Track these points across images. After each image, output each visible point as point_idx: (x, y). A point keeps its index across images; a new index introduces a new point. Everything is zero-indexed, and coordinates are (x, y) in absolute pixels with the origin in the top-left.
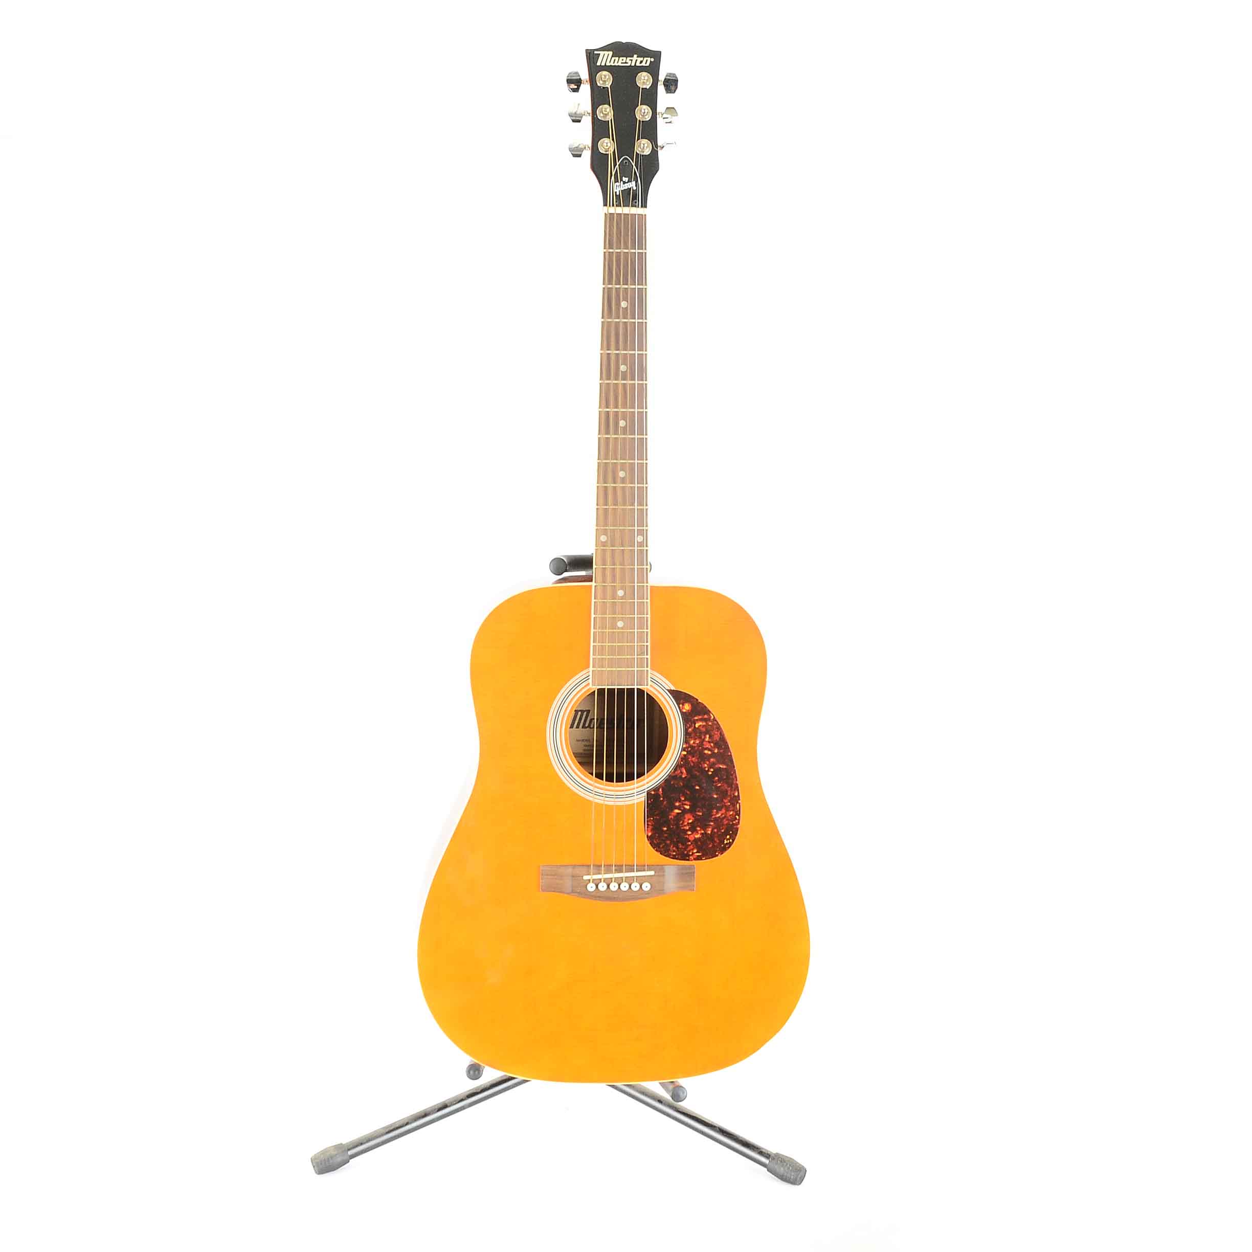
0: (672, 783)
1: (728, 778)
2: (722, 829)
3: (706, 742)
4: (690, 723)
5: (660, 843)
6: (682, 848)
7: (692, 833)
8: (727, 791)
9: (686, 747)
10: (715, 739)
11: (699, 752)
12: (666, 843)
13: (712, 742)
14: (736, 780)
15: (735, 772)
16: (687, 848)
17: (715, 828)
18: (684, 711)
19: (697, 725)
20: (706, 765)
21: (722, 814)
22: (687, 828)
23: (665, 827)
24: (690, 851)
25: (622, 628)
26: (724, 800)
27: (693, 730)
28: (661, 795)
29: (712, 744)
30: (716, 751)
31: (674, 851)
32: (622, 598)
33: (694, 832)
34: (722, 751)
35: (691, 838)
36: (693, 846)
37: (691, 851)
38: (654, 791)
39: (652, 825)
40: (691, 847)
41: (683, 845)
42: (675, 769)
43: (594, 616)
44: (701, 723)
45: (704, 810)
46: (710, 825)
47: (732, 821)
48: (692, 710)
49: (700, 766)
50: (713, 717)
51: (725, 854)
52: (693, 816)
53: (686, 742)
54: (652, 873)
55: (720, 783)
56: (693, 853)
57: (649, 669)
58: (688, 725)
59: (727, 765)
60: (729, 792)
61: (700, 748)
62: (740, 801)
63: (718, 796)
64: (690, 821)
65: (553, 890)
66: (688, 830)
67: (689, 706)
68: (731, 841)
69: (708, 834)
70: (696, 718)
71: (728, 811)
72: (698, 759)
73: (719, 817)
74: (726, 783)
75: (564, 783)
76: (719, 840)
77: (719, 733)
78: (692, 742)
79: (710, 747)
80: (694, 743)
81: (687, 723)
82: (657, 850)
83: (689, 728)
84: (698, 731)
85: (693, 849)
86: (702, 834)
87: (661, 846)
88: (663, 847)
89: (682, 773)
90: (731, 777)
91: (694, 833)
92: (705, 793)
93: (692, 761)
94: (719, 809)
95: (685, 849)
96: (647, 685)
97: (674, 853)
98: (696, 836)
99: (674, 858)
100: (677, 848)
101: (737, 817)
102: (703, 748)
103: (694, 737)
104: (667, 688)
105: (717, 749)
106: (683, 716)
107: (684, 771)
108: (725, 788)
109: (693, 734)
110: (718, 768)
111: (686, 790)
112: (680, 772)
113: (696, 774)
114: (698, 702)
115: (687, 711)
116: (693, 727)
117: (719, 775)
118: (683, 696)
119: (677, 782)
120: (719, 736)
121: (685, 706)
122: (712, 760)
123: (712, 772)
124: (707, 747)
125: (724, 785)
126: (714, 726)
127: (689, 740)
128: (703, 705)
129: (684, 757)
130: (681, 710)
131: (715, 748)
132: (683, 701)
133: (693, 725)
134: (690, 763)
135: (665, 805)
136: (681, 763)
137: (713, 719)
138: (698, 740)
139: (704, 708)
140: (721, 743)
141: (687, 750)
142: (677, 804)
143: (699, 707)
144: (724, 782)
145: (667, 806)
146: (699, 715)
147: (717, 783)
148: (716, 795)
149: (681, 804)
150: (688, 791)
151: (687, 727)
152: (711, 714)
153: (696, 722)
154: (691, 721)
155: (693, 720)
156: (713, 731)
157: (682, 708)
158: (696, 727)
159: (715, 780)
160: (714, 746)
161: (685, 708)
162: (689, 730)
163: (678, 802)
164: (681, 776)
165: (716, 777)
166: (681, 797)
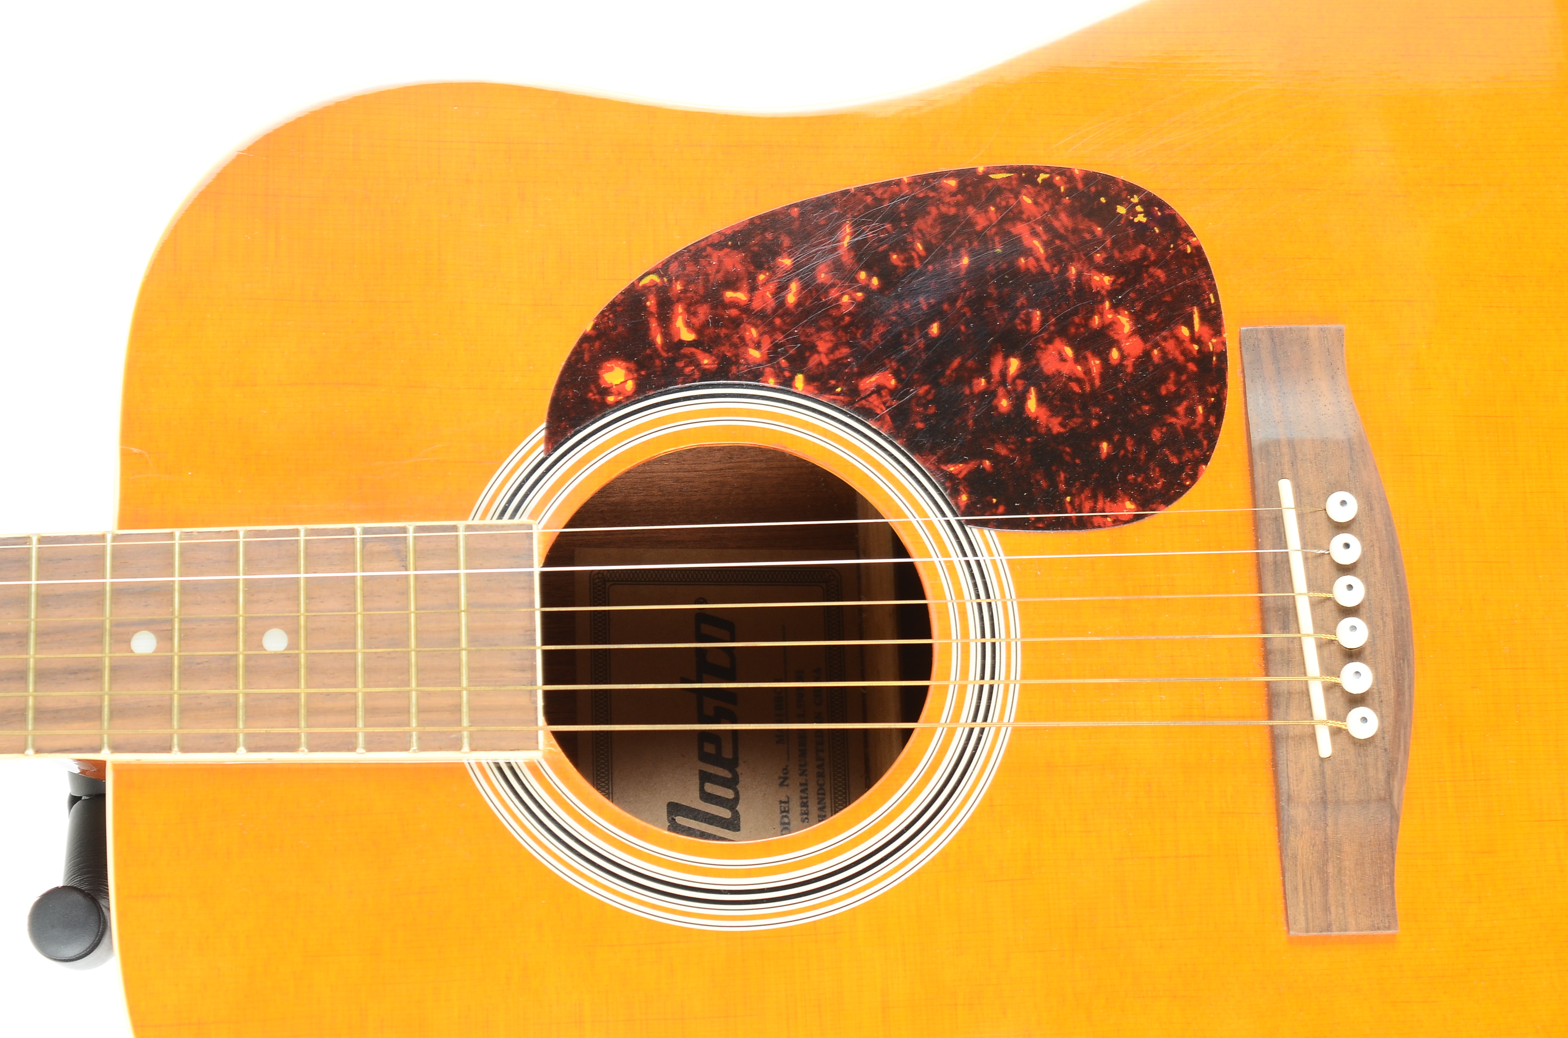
0: (920, 425)
1: (893, 217)
2: (1092, 233)
3: (751, 300)
4: (680, 364)
5: (1165, 467)
6: (1178, 383)
7: (1114, 343)
8: (944, 219)
9: (777, 376)
10: (740, 268)
11: (795, 324)
12: (1163, 445)
13: (753, 278)
14: (898, 183)
15: (867, 190)
16: (1175, 359)
17: (1090, 259)
18: (630, 385)
19: (687, 336)
20: (846, 299)
21: (1035, 234)
22: (1095, 364)
23: (1098, 449)
24: (1185, 352)
25: (293, 633)
26: (978, 228)
27: (708, 351)
28: (972, 465)
29: (762, 277)
30: (786, 261)
31: (1191, 411)
32: (164, 635)
33: (1107, 336)
34: (786, 241)
35: (1134, 346)
36: (1165, 339)
37: (1187, 344)
38: (955, 492)
39: (1094, 498)
40: (1170, 345)
41: (1164, 380)
42: (867, 413)
43: (241, 750)
44: (679, 323)
45: (1021, 300)
46: (1079, 274)
47: (1061, 196)
48: (627, 357)
49: (847, 319)
50: (654, 278)
51: (1188, 214)
52: (1049, 341)
53: (755, 375)
54: (1285, 488)
55: (913, 243)
56: (1194, 339)
57: (461, 524)
58: (688, 370)
59: (840, 218)
60: (944, 209)
61: (778, 321)
62: (981, 169)
63: (963, 251)
64: (1069, 351)
65: (1385, 880)
66: (1105, 360)
67: (612, 369)
68: (1135, 199)
69: (1114, 282)
70: (659, 340)
71: (1021, 212)
72: (820, 330)
73: (1046, 244)
74: (912, 217)
75: (944, 854)
76: (1137, 244)
77: (715, 255)
78: (755, 354)
79: (772, 287)
80: (758, 347)
81: (680, 372)
82: (1194, 478)
83: (698, 365)
84: (710, 331)
85: (1179, 341)
86: (1115, 307)
87: (1174, 460)
88: (1179, 453)
89: (879, 390)
90: (886, 203)
91: (1116, 337)
92: (952, 300)
93: (832, 351)
94: (1017, 247)
95: (1180, 369)
96: (530, 527)
97: (1200, 409)
98: (1127, 328)
99: (1217, 410)
100: (1177, 397)
101: (1043, 176)
102: (775, 311)
103: (735, 346)
104: (542, 455)
105: (780, 260)
106: (651, 389)
107: (873, 379)
108: (932, 226)
109: (723, 349)
110: (852, 254)
111: (948, 372)
112: (874, 396)
113: (882, 336)
114: (594, 333)
115: (631, 377)
116: (693, 350)
117: (881, 249)
118: (571, 394)
119: (918, 405)
120: (726, 250)
121: (611, 383)
122: (823, 275)
123: (869, 277)
124: (772, 294)
125: (920, 231)
126: (686, 272)
127: (749, 364)
128: (606, 316)
129: (815, 384)
130: (628, 398)
131: (774, 266)
132: (591, 391)
133: (686, 350)
134: (838, 359)
135: (1011, 451)
136: (838, 394)
137: (661, 276)
138: (746, 331)
139: (619, 309)
140: (755, 244)
141: (787, 374)
142: (1004, 403)
143: (615, 328)
144: (909, 230)
145: (1012, 443)
146: (648, 329)
147: (914, 254)
148: (961, 257)
149: (1001, 391)
150: (950, 363)
151: (697, 375)
152: (641, 284)
153: (676, 340)
154: (673, 361)
155: (668, 351)
156: (707, 275)
157: (619, 394)
158: (694, 340)
159: (903, 262)
160: (769, 269)
161: (622, 383)
162: (707, 367)
163: (995, 401)
164: (893, 392)
165: (889, 259)
166: (976, 390)
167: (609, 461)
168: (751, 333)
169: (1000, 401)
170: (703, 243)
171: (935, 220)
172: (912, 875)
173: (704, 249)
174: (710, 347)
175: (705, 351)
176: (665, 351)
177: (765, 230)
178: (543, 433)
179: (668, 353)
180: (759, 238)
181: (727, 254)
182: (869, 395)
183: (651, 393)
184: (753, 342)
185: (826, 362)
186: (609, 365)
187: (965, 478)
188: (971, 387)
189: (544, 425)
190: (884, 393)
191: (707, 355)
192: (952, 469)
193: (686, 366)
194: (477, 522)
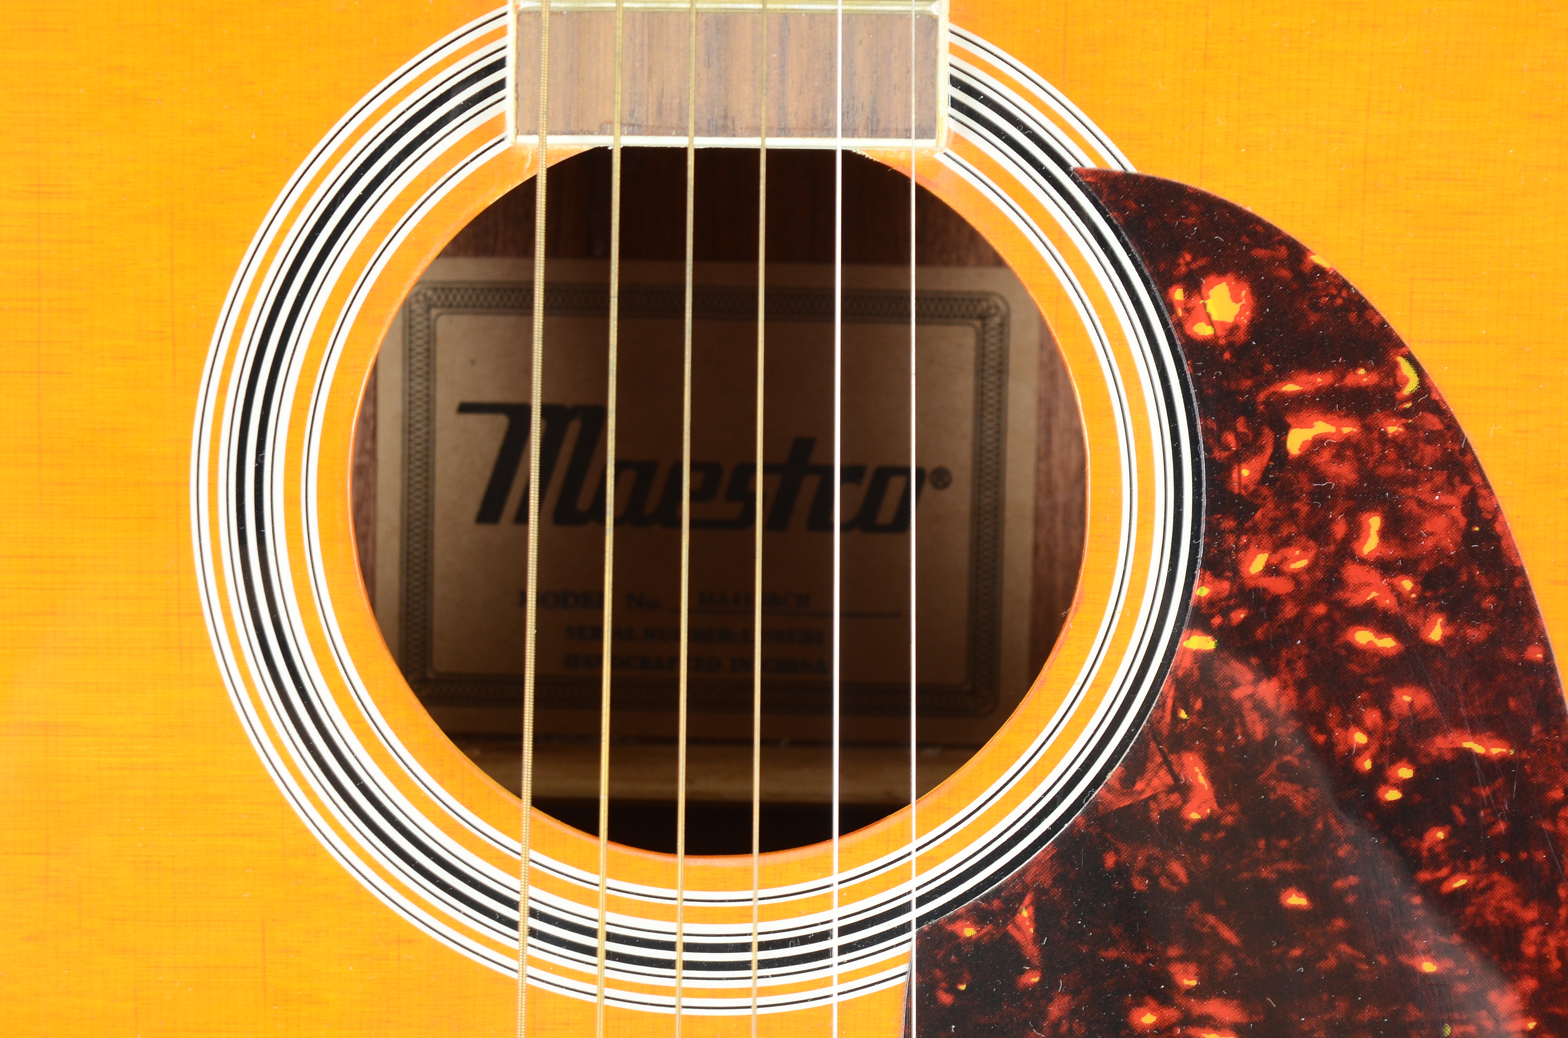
0: (1110, 860)
1: (1520, 836)
3: (1363, 561)
4: (1241, 425)
9: (1211, 602)
10: (1427, 544)
11: (1311, 643)
13: (1407, 568)
18: (1203, 330)
19: (1296, 441)
20: (1360, 738)
27: (1264, 478)
28: (1031, 951)
29: (1407, 584)
30: (1436, 634)
34: (1475, 634)
38: (979, 916)
42: (1138, 763)
44: (1322, 427)
48: (1257, 329)
49: (1322, 738)
50: (1412, 385)
55: (1466, 871)
57: (939, 9)
58: (1230, 439)
59: (1517, 737)
60: (1533, 933)
61: (1320, 609)
63: (1449, 963)
67: (1235, 298)
70: (1290, 388)
72: (1300, 687)
74: (1514, 871)
75: (314, 851)
77: (1453, 500)
78: (1257, 564)
79: (1388, 602)
80: (1270, 570)
81: (1226, 424)
83: (1238, 458)
84: (1304, 483)
89: (1182, 788)
90: (1546, 826)
92: (1351, 937)
93: (1259, 706)
96: (932, 134)
102: (1337, 605)
103: (1273, 529)
104: (1074, 164)
105: (1440, 620)
106: (1195, 369)
107: (1202, 780)
108: (1499, 910)
109: (1270, 505)
110: (1448, 756)
111: (1211, 919)
112: (1169, 780)
113: (1284, 803)
114: (1307, 269)
115: (1221, 333)
116: (1269, 451)
117: (1457, 811)
118: (1191, 221)
119: (1149, 859)
120: (1462, 521)
121: (1208, 298)
122: (1407, 699)
123: (1403, 785)
124: (1373, 601)
125: (1490, 887)
126: (1421, 445)
127: (1237, 551)
128: (1340, 293)
129: (1196, 673)
130: (1179, 325)
131: (1427, 609)
132: (1194, 259)
133: (1268, 439)
134: (1242, 717)
135: (1056, 1025)
136: (1175, 714)
137: (1414, 396)
138: (1304, 549)
139: (1353, 316)
140: (1471, 576)
141: (1217, 621)
142: (1149, 1019)
143: (1315, 307)
144: (1492, 866)
145: (1070, 1028)
146: (1312, 367)
147: (1444, 872)
148: (1435, 959)
149: (1172, 1014)
150: (1227, 922)
151: (1220, 455)
152: (1401, 360)
153: (1290, 420)
154: (1248, 411)
155: (1267, 403)
156: (1415, 482)
157: (1188, 310)
158: (1287, 453)
159: (1430, 850)
160: (1422, 600)
161: (1209, 316)
162: (1235, 475)
163: (1152, 1003)
164: (1173, 816)
165: (1436, 825)
166: (1176, 969)
167: (1059, 286)
168: (1299, 559)
169: (1153, 1011)
170: (1476, 479)
171: (1512, 916)
172: (278, 791)
173: (1466, 480)
174: (1272, 482)
175: (1266, 471)
176: (1268, 398)
177: (1500, 595)
178: (1116, 167)
179: (1263, 403)
180: (1484, 582)
181: (1454, 521)
182: (1171, 771)
183: (1186, 367)
184: (1281, 562)
185: (1238, 694)
186: (1244, 293)
187: (1007, 936)
188: (1181, 959)
189: (1132, 169)
190: (1175, 797)
191: (1258, 476)
192: (1025, 913)
193: (1238, 436)
194: (944, 39)
